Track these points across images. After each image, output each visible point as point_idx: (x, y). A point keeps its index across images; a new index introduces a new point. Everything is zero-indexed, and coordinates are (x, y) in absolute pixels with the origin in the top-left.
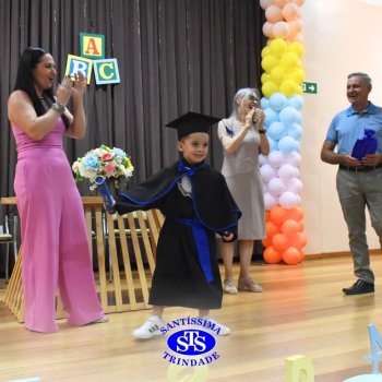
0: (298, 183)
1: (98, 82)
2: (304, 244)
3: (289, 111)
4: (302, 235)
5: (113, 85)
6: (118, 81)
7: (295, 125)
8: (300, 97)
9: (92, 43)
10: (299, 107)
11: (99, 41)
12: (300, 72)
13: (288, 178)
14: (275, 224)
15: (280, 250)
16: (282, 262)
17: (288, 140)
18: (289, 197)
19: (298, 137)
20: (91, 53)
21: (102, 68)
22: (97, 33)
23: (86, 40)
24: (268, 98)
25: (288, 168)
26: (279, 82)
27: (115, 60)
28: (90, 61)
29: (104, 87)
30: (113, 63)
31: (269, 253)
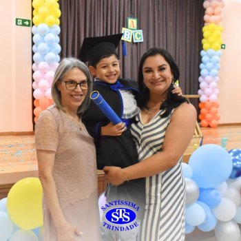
0: (217, 91)
1: (135, 41)
2: (218, 119)
3: (216, 58)
4: (218, 114)
5: (140, 43)
6: (142, 41)
7: (218, 64)
8: (220, 51)
9: (132, 22)
10: (220, 56)
11: (135, 21)
12: (221, 40)
13: (213, 89)
14: (206, 109)
15: (209, 121)
16: (209, 126)
17: (214, 71)
18: (214, 97)
19: (218, 70)
20: (132, 28)
21: (136, 34)
22: (134, 17)
23: (130, 20)
24: (206, 51)
25: (214, 84)
26: (211, 44)
27: (141, 31)
28: (131, 31)
29: (137, 43)
30: (140, 32)
31: (204, 122)
